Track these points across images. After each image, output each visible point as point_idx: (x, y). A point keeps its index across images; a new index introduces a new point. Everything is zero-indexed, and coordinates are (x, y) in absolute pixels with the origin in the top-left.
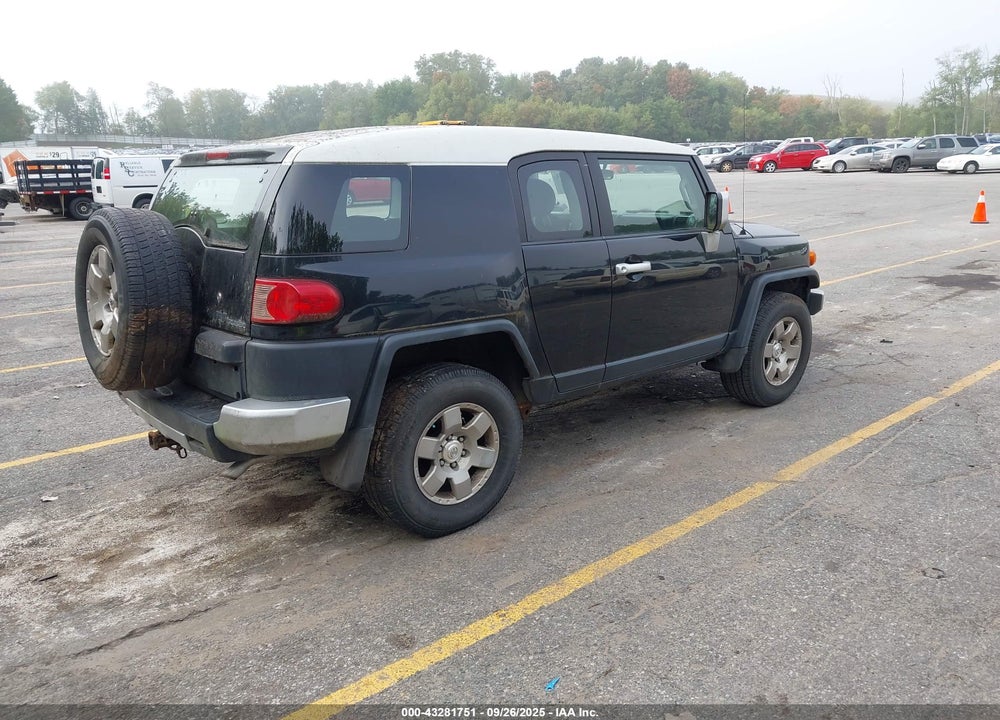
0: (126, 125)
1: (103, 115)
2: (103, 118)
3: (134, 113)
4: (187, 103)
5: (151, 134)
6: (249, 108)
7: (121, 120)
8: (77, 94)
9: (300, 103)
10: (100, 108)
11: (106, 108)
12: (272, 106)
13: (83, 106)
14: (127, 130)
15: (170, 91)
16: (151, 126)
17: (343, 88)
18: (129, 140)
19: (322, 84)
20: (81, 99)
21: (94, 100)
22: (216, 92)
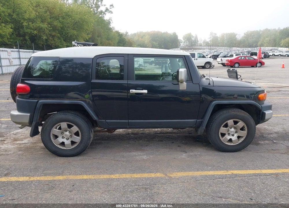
0: (203, 43)
1: (198, 41)
2: (197, 42)
3: (205, 40)
4: (220, 37)
5: (209, 46)
6: (237, 38)
7: (202, 42)
8: (192, 36)
9: (254, 36)
10: (197, 39)
11: (199, 40)
12: (245, 37)
13: (193, 39)
14: (203, 45)
15: (216, 34)
16: (209, 44)
17: (269, 30)
18: (203, 47)
19: (262, 30)
20: (193, 37)
21: (196, 38)
22: (228, 34)
